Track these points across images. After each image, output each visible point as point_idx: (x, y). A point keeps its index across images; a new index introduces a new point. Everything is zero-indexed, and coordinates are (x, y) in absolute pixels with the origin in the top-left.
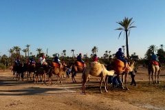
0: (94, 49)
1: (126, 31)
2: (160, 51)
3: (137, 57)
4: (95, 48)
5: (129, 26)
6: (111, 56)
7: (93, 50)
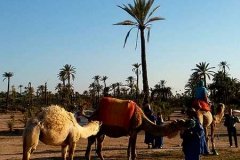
0: (66, 72)
1: (142, 28)
2: (221, 77)
3: (167, 90)
4: (67, 68)
5: (147, 18)
6: (107, 89)
7: (62, 74)
